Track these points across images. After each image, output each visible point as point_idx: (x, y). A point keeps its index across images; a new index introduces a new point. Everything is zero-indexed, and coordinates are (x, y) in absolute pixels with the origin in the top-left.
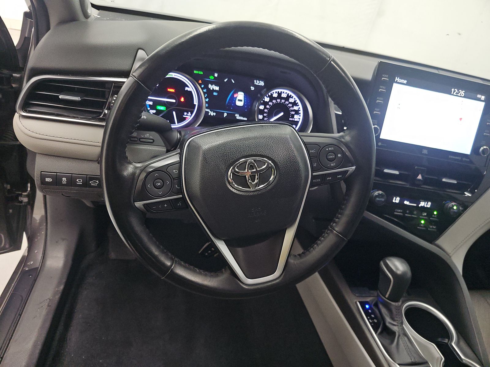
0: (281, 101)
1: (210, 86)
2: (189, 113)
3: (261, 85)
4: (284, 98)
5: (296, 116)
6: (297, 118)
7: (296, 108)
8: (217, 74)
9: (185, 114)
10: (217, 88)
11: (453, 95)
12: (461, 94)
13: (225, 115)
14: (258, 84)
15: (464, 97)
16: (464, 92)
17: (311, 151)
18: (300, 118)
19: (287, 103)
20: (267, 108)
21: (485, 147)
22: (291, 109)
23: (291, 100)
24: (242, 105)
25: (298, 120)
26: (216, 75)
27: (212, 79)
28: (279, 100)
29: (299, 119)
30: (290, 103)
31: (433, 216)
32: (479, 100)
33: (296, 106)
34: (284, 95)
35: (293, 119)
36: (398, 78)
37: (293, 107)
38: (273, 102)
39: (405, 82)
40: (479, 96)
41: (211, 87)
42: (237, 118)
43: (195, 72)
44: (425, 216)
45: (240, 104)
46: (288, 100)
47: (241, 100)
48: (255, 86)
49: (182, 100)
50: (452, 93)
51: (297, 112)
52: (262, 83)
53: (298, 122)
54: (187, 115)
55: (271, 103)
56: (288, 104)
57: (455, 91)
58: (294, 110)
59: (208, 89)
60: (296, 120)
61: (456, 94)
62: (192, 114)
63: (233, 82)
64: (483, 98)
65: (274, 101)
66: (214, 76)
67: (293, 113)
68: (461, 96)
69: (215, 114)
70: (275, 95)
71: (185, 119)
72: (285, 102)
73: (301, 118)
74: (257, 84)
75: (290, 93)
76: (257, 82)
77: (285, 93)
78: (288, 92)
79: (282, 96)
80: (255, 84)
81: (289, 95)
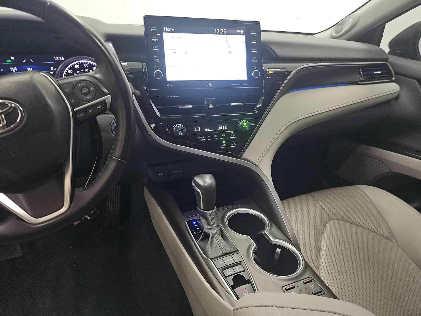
4: (86, 68)
11: (217, 34)
12: (223, 32)
14: (58, 60)
15: (227, 34)
16: (225, 30)
17: (66, 90)
21: (256, 70)
23: (94, 68)
26: (13, 58)
27: (9, 63)
28: (82, 70)
31: (232, 135)
32: (240, 34)
34: (86, 65)
36: (165, 28)
38: (77, 72)
39: (173, 30)
40: (239, 31)
44: (224, 137)
46: (91, 69)
50: (216, 33)
55: (75, 74)
57: (217, 31)
61: (219, 33)
64: (242, 32)
66: (11, 59)
68: (224, 34)
70: (77, 66)
72: (89, 71)
75: (91, 63)
76: (57, 58)
77: (86, 63)
78: (89, 62)
79: (84, 66)
80: (55, 60)
81: (91, 64)
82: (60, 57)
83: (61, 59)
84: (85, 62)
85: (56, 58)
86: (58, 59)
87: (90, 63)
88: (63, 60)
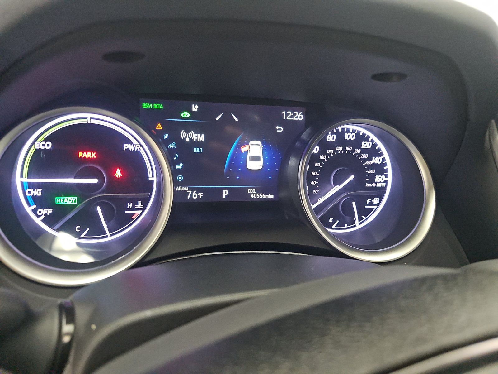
0: (344, 149)
1: (183, 134)
2: (140, 202)
3: (297, 119)
4: (349, 143)
5: (378, 178)
6: (381, 180)
7: (376, 160)
8: (197, 106)
9: (130, 205)
10: (201, 138)
13: (225, 193)
14: (290, 119)
18: (386, 179)
19: (357, 151)
20: (316, 169)
22: (368, 163)
23: (366, 145)
24: (261, 167)
25: (384, 185)
26: (195, 108)
27: (185, 118)
28: (339, 149)
29: (386, 182)
30: (364, 151)
33: (377, 158)
34: (349, 137)
35: (374, 185)
37: (371, 160)
38: (328, 152)
41: (186, 136)
42: (252, 196)
43: (145, 106)
45: (254, 166)
46: (359, 147)
47: (255, 159)
48: (284, 123)
49: (118, 174)
51: (381, 169)
52: (299, 116)
53: (384, 189)
54: (133, 208)
55: (322, 157)
56: (359, 155)
58: (374, 166)
59: (181, 142)
60: (379, 185)
62: (145, 204)
63: (236, 119)
65: (330, 152)
67: (373, 171)
69: (201, 195)
70: (331, 138)
71: (129, 219)
72: (353, 151)
73: (390, 179)
74: (288, 118)
75: (363, 131)
76: (289, 114)
77: (351, 131)
78: (357, 128)
79: (346, 137)
80: (284, 118)
81: (361, 134)
82: (295, 113)
83: (297, 117)
84: (349, 129)
85: (287, 115)
86: (291, 117)
87: (359, 132)
88: (300, 119)
